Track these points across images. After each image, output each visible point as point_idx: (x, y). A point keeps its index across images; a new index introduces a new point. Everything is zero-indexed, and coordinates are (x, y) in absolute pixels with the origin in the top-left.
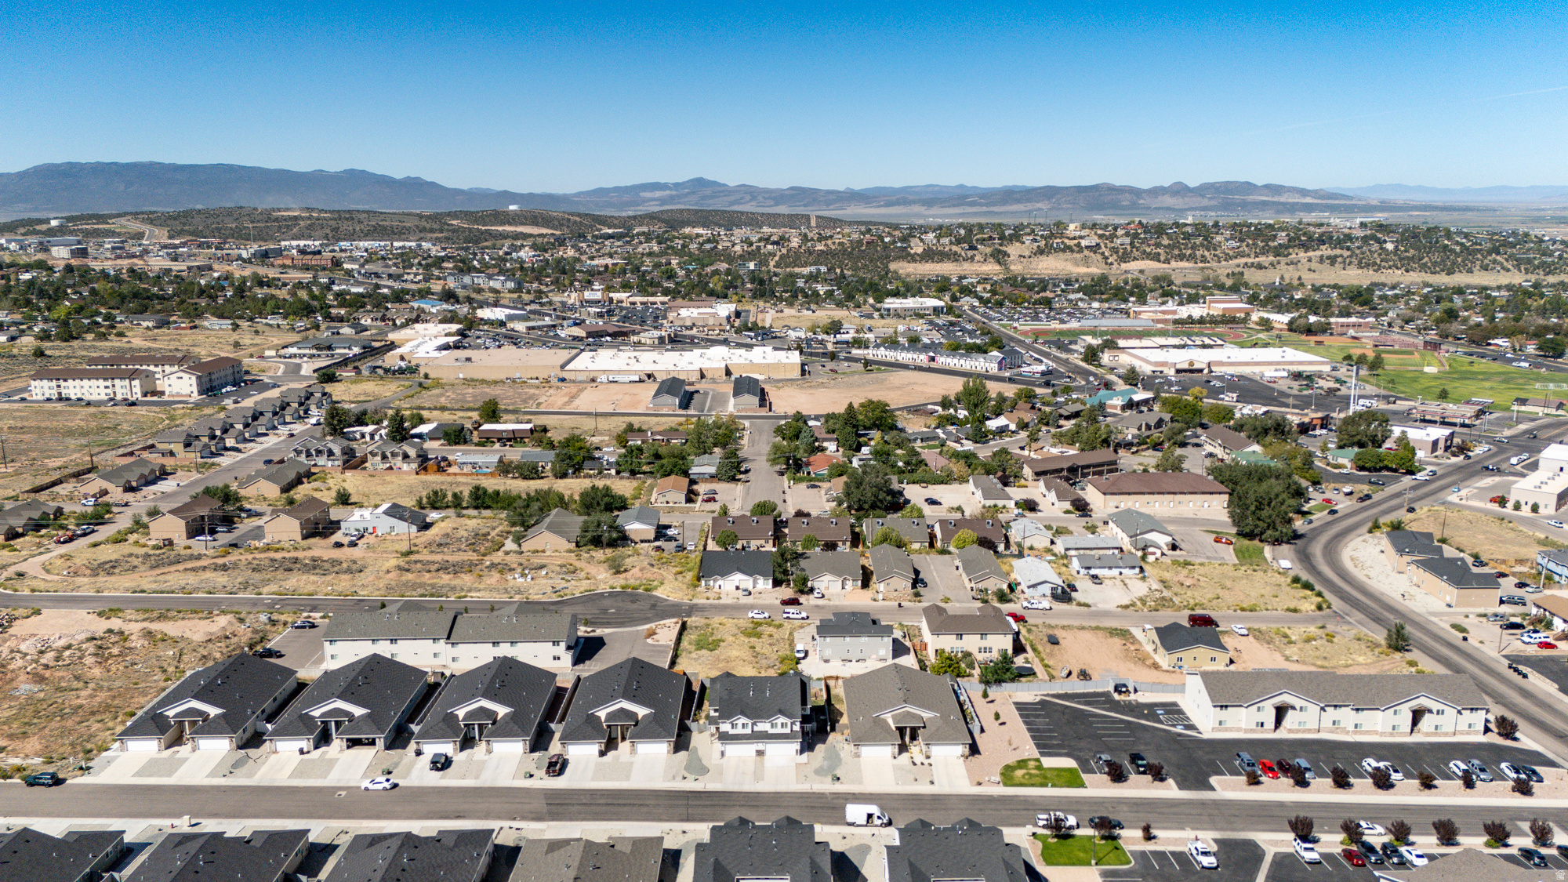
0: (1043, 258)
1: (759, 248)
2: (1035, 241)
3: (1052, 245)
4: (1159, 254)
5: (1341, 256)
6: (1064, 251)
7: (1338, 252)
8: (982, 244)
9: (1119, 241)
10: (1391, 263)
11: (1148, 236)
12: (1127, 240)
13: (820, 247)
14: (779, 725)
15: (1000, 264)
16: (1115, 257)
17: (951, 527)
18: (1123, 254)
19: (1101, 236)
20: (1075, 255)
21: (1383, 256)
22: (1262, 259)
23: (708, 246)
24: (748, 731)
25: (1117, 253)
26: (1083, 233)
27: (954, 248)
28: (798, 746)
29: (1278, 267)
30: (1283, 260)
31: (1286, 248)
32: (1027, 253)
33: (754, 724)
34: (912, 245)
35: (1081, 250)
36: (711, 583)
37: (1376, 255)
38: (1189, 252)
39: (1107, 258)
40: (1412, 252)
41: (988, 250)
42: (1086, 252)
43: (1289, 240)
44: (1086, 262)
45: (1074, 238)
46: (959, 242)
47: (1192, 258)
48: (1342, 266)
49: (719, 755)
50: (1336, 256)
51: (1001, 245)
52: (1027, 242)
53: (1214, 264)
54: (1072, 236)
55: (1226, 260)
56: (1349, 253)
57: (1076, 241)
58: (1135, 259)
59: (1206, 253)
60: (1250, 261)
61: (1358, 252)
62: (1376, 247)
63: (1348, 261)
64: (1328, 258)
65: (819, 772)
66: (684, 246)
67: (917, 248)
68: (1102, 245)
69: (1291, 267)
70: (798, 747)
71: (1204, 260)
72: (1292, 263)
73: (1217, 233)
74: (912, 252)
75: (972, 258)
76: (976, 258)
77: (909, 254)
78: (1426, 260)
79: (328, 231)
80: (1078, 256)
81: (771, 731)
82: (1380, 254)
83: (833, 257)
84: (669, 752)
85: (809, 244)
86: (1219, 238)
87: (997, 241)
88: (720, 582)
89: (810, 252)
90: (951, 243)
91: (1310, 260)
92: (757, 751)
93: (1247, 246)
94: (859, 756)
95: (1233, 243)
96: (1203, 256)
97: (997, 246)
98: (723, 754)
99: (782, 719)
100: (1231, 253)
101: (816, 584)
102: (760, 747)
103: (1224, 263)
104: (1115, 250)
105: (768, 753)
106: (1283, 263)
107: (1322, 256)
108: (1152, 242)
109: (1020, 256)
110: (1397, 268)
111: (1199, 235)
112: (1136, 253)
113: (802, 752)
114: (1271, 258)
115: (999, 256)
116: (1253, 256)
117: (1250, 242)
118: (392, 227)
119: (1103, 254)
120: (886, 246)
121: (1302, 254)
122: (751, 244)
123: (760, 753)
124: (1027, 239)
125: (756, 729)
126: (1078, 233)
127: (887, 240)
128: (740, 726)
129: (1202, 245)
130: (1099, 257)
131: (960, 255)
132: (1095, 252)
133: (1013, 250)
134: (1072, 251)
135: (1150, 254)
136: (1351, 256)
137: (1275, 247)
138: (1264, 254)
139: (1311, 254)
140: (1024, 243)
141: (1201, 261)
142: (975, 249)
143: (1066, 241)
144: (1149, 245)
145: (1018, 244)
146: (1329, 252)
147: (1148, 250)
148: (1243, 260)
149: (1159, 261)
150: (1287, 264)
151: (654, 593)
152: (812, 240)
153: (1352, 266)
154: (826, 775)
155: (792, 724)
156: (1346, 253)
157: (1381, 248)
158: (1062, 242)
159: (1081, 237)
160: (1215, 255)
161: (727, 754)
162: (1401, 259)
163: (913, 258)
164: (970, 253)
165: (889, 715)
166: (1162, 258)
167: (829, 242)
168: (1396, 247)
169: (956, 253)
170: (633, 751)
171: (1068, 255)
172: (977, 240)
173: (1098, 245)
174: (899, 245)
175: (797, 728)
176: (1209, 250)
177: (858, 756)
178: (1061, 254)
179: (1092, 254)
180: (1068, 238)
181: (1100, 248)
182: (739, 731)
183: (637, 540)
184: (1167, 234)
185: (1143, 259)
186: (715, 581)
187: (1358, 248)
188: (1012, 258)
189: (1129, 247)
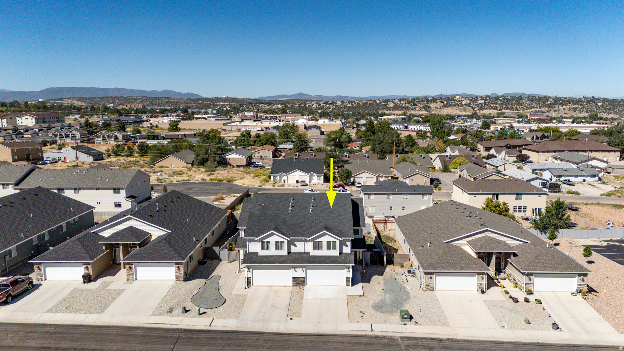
0: (446, 108)
1: (323, 106)
2: (442, 102)
3: (450, 104)
4: (497, 107)
5: (579, 108)
6: (455, 106)
7: (577, 106)
8: (419, 103)
9: (479, 102)
10: (601, 111)
11: (492, 100)
12: (483, 101)
13: (349, 105)
14: (325, 245)
15: (427, 111)
16: (477, 108)
17: (447, 159)
18: (481, 107)
19: (470, 100)
20: (460, 107)
21: (597, 108)
22: (543, 109)
23: (302, 106)
24: (284, 252)
25: (478, 106)
26: (463, 99)
27: (407, 105)
28: (347, 273)
29: (550, 112)
30: (552, 110)
31: (554, 105)
32: (439, 107)
33: (290, 244)
34: (389, 104)
35: (462, 105)
36: (278, 178)
37: (594, 108)
38: (510, 106)
39: (474, 108)
40: (609, 107)
41: (422, 106)
42: (465, 106)
43: (555, 101)
44: (465, 110)
45: (459, 101)
46: (409, 102)
47: (511, 109)
48: (579, 112)
49: (244, 283)
50: (576, 108)
51: (427, 104)
52: (439, 103)
53: (522, 111)
54: (458, 100)
55: (526, 109)
56: (582, 107)
57: (460, 102)
58: (486, 109)
59: (518, 107)
60: (538, 110)
61: (586, 106)
62: (593, 104)
63: (581, 110)
64: (573, 108)
65: (379, 307)
66: (292, 106)
67: (391, 105)
68: (472, 104)
69: (556, 113)
70: (350, 275)
71: (517, 109)
72: (556, 111)
73: (522, 99)
74: (389, 106)
75: (415, 109)
76: (417, 109)
77: (387, 107)
78: (616, 110)
79: (148, 103)
80: (461, 108)
81: (315, 253)
82: (596, 107)
83: (355, 109)
84: (177, 278)
85: (345, 104)
86: (522, 101)
87: (425, 102)
88: (285, 178)
89: (345, 107)
90: (406, 103)
91: (564, 109)
92: (295, 279)
93: (536, 104)
94: (433, 289)
95: (530, 103)
96: (516, 108)
97: (425, 104)
98: (249, 282)
99: (326, 238)
100: (529, 107)
101: (357, 180)
102: (299, 273)
103: (526, 111)
104: (477, 105)
105: (310, 281)
106: (552, 111)
107: (570, 108)
108: (494, 102)
109: (436, 108)
110: (604, 113)
111: (514, 100)
112: (486, 107)
113: (354, 282)
114: (547, 109)
115: (427, 108)
116: (539, 108)
117: (537, 102)
118: (174, 102)
119: (472, 107)
120: (377, 105)
121: (560, 107)
122: (320, 105)
123: (299, 282)
124: (439, 102)
125: (294, 250)
126: (460, 99)
127: (378, 102)
128: (272, 245)
129: (515, 103)
130: (470, 108)
131: (410, 108)
132: (469, 106)
133: (433, 105)
134: (459, 106)
135: (493, 107)
136: (583, 108)
137: (548, 104)
138: (543, 107)
139: (564, 107)
140: (437, 103)
141: (516, 110)
142: (416, 105)
143: (456, 102)
144: (492, 104)
145: (435, 103)
146: (573, 106)
147: (492, 105)
148: (534, 110)
149: (497, 110)
150: (554, 111)
151: (234, 183)
152: (346, 102)
153: (584, 112)
154: (391, 312)
155: (342, 243)
156: (580, 107)
157: (596, 105)
158: (454, 102)
159: (462, 101)
160: (522, 108)
161: (256, 282)
162: (605, 109)
163: (389, 109)
164: (414, 107)
165: (464, 241)
166: (498, 109)
167: (353, 103)
168: (603, 104)
169: (408, 107)
170: (132, 277)
171: (457, 107)
172: (417, 102)
173: (470, 103)
174: (383, 104)
175: (348, 249)
176: (519, 106)
177: (431, 288)
178: (454, 107)
179: (467, 107)
180: (457, 101)
181: (471, 104)
182: (272, 252)
183: (234, 165)
184: (499, 99)
185: (490, 109)
186: (281, 177)
187: (586, 105)
188: (432, 109)
189: (483, 104)
